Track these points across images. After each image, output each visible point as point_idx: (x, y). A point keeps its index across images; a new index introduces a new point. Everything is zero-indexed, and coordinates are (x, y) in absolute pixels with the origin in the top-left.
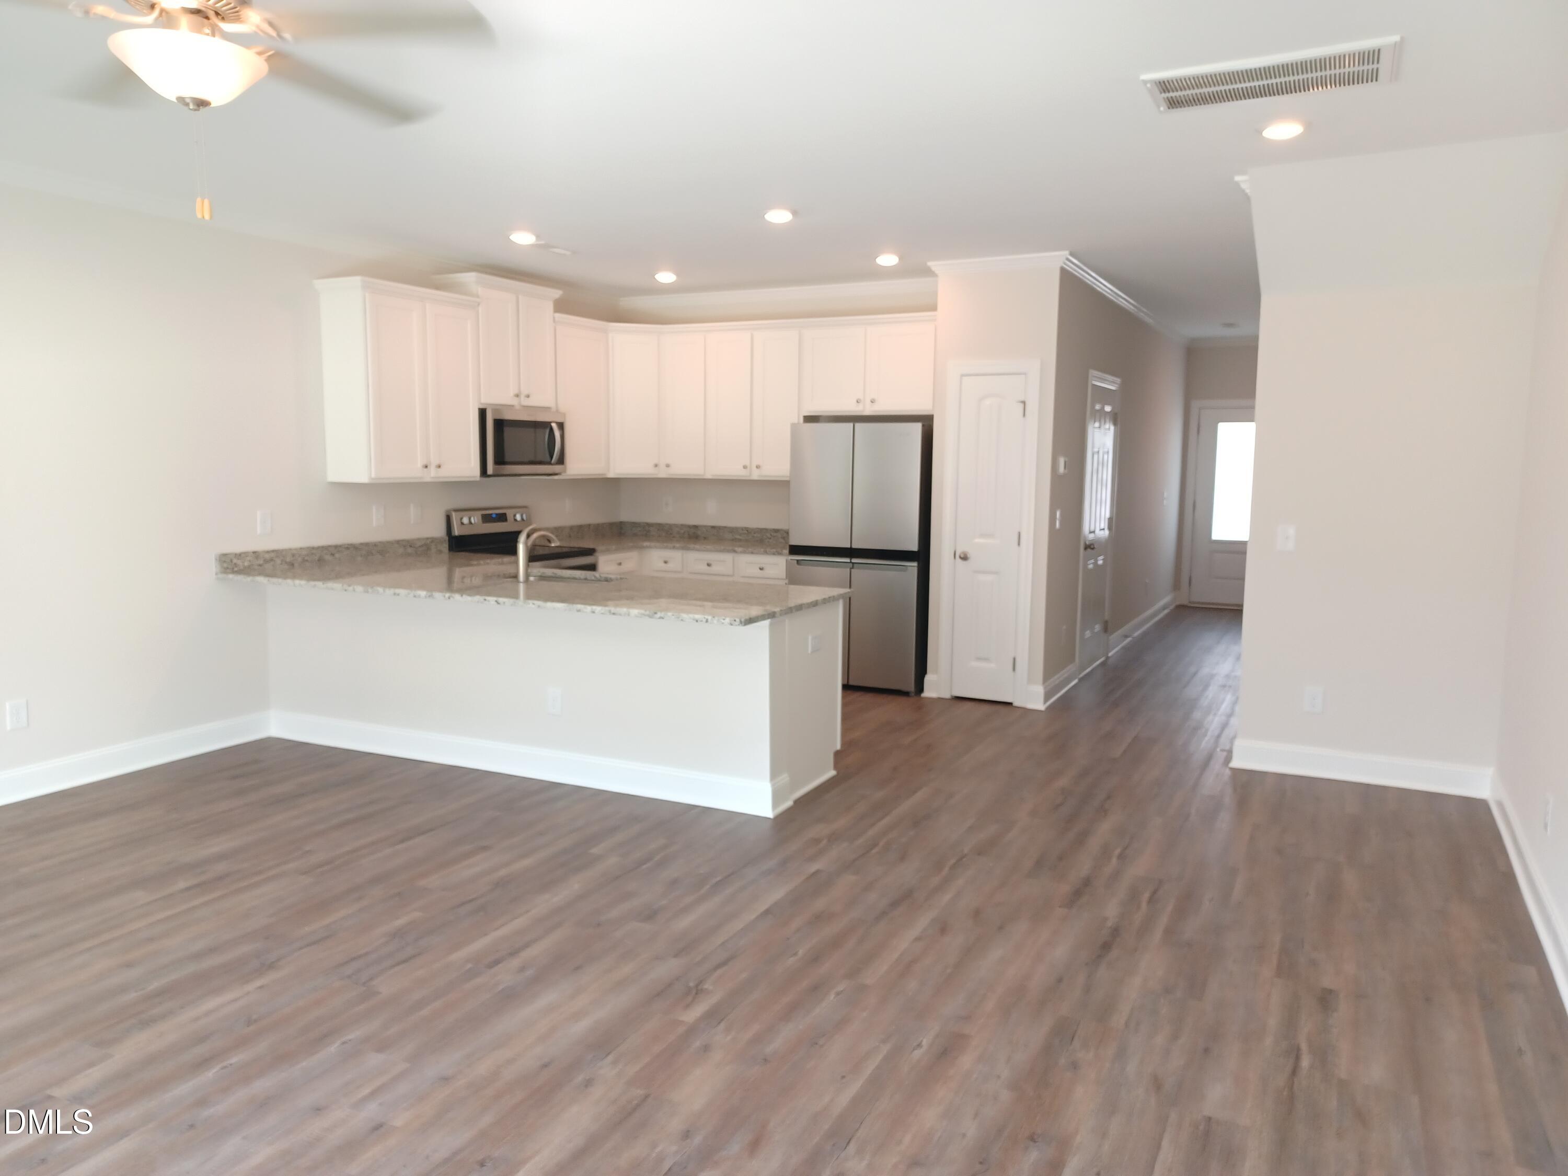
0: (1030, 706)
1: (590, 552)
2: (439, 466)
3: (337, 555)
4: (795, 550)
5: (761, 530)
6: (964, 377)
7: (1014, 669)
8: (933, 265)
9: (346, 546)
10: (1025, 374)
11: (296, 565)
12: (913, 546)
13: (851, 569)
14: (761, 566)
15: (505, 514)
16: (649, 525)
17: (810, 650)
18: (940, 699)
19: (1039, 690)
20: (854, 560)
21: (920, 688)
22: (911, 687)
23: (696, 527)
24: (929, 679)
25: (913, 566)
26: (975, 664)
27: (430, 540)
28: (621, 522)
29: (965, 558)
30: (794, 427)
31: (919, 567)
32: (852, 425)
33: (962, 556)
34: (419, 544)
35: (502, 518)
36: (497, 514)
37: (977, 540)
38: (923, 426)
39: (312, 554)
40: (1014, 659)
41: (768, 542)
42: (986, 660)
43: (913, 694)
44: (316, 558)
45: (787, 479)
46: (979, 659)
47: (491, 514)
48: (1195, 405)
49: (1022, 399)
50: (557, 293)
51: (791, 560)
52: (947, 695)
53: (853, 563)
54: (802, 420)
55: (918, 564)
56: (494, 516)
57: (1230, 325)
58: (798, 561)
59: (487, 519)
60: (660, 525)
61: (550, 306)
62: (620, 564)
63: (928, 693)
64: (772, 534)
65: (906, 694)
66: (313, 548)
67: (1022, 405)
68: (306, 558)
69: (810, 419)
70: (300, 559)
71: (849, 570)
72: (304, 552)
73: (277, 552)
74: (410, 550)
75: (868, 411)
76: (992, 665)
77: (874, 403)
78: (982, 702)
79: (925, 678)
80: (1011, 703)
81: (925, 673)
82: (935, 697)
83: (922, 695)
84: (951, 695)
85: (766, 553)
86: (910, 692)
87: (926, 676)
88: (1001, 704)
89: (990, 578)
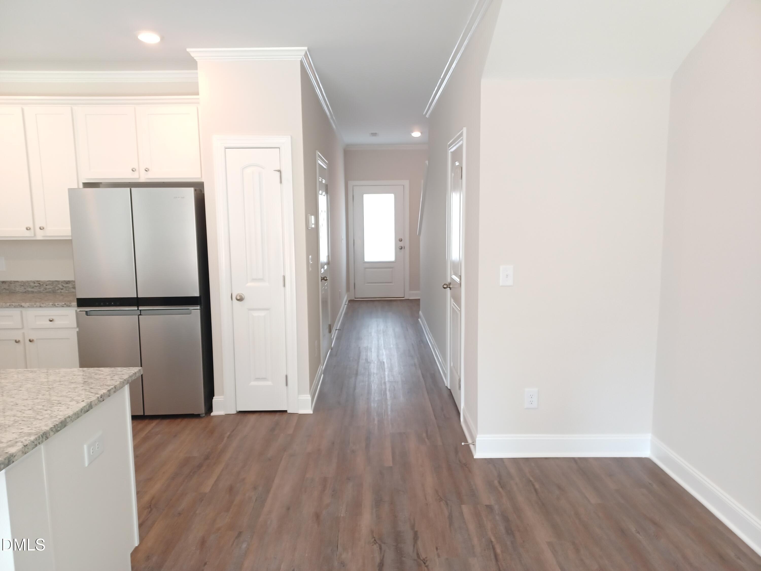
0: (302, 411)
4: (82, 303)
5: (52, 283)
6: (227, 150)
7: (287, 385)
8: (194, 52)
10: (279, 148)
12: (196, 293)
13: (139, 315)
14: (51, 318)
17: (86, 464)
18: (227, 415)
19: (307, 399)
20: (141, 308)
21: (209, 408)
22: (202, 410)
24: (215, 400)
25: (196, 309)
26: (253, 383)
29: (240, 299)
30: (71, 191)
31: (201, 309)
32: (128, 190)
33: (238, 298)
37: (249, 284)
38: (195, 190)
40: (287, 377)
41: (61, 292)
42: (264, 379)
43: (204, 415)
45: (70, 238)
46: (258, 379)
48: (351, 183)
49: (279, 169)
51: (80, 311)
52: (234, 412)
53: (141, 310)
54: (81, 186)
55: (201, 307)
57: (374, 134)
58: (87, 312)
63: (217, 411)
64: (64, 285)
65: (198, 416)
67: (278, 173)
69: (87, 185)
71: (137, 316)
75: (143, 179)
76: (269, 383)
77: (149, 172)
78: (263, 414)
79: (213, 400)
80: (286, 411)
81: (213, 395)
82: (224, 414)
83: (212, 414)
84: (237, 411)
85: (55, 306)
86: (202, 414)
87: (214, 398)
88: (278, 414)
89: (262, 314)
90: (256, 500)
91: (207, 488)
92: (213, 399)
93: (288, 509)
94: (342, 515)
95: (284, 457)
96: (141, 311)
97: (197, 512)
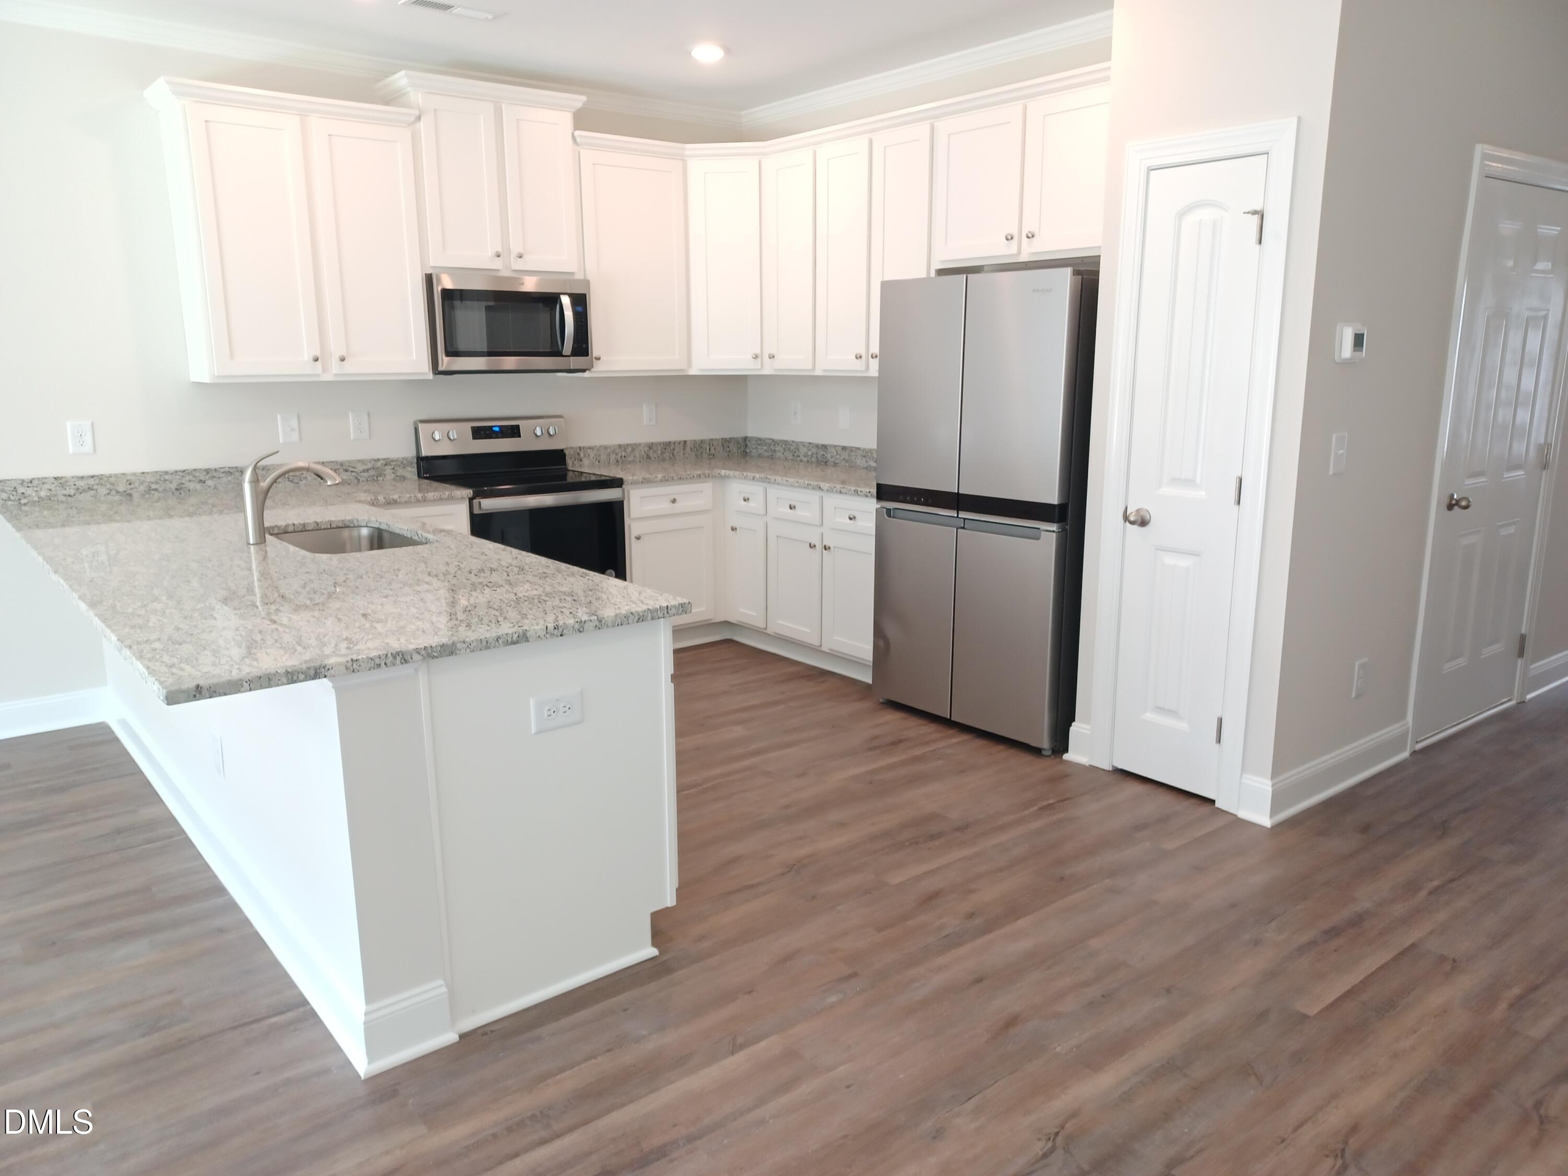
0: (1243, 814)
1: (617, 483)
2: (343, 359)
3: (209, 483)
4: (884, 492)
6: (1152, 173)
7: (1219, 740)
9: (227, 470)
10: (1268, 154)
11: (136, 495)
12: (1051, 495)
13: (959, 530)
14: (853, 513)
15: (518, 427)
16: (775, 442)
18: (1093, 769)
19: (1264, 786)
20: (963, 515)
21: (1061, 743)
22: (1046, 741)
23: (825, 447)
24: (1075, 729)
25: (1049, 533)
26: (1150, 716)
27: (384, 462)
28: (745, 439)
29: (1143, 522)
31: (1061, 532)
32: (965, 276)
33: (1138, 517)
34: (360, 467)
35: (514, 432)
36: (500, 427)
37: (1165, 490)
39: (165, 480)
40: (1220, 721)
42: (1172, 713)
43: (1049, 753)
44: (174, 486)
46: (1160, 709)
47: (492, 427)
49: (1258, 206)
50: (578, 100)
51: (882, 507)
52: (1107, 766)
53: (960, 519)
55: (1061, 528)
56: (497, 429)
58: (889, 511)
59: (480, 433)
60: (785, 442)
61: (566, 119)
62: (674, 501)
63: (1073, 755)
65: (1036, 751)
66: (166, 473)
67: (1255, 220)
68: (153, 486)
69: (941, 272)
70: (142, 488)
71: (955, 531)
72: (148, 479)
73: (101, 479)
74: (346, 476)
75: (1023, 252)
76: (1183, 726)
77: (1034, 240)
78: (1161, 790)
79: (1071, 729)
80: (1213, 802)
81: (1073, 719)
82: (1087, 765)
83: (1066, 757)
84: (1113, 766)
85: (856, 494)
86: (1044, 749)
87: (1073, 724)
88: (1193, 801)
89: (1184, 562)
90: (946, 936)
91: (896, 878)
92: (1071, 725)
93: (979, 980)
94: (1058, 1049)
95: (1094, 886)
96: (966, 520)
97: (840, 908)
